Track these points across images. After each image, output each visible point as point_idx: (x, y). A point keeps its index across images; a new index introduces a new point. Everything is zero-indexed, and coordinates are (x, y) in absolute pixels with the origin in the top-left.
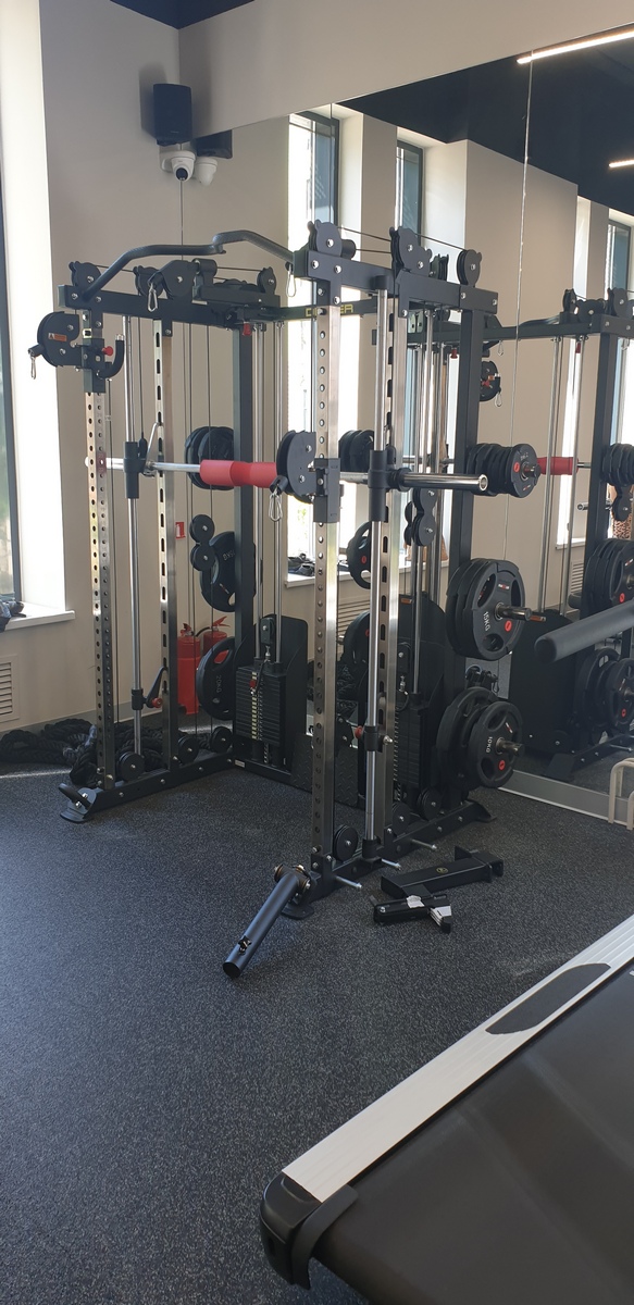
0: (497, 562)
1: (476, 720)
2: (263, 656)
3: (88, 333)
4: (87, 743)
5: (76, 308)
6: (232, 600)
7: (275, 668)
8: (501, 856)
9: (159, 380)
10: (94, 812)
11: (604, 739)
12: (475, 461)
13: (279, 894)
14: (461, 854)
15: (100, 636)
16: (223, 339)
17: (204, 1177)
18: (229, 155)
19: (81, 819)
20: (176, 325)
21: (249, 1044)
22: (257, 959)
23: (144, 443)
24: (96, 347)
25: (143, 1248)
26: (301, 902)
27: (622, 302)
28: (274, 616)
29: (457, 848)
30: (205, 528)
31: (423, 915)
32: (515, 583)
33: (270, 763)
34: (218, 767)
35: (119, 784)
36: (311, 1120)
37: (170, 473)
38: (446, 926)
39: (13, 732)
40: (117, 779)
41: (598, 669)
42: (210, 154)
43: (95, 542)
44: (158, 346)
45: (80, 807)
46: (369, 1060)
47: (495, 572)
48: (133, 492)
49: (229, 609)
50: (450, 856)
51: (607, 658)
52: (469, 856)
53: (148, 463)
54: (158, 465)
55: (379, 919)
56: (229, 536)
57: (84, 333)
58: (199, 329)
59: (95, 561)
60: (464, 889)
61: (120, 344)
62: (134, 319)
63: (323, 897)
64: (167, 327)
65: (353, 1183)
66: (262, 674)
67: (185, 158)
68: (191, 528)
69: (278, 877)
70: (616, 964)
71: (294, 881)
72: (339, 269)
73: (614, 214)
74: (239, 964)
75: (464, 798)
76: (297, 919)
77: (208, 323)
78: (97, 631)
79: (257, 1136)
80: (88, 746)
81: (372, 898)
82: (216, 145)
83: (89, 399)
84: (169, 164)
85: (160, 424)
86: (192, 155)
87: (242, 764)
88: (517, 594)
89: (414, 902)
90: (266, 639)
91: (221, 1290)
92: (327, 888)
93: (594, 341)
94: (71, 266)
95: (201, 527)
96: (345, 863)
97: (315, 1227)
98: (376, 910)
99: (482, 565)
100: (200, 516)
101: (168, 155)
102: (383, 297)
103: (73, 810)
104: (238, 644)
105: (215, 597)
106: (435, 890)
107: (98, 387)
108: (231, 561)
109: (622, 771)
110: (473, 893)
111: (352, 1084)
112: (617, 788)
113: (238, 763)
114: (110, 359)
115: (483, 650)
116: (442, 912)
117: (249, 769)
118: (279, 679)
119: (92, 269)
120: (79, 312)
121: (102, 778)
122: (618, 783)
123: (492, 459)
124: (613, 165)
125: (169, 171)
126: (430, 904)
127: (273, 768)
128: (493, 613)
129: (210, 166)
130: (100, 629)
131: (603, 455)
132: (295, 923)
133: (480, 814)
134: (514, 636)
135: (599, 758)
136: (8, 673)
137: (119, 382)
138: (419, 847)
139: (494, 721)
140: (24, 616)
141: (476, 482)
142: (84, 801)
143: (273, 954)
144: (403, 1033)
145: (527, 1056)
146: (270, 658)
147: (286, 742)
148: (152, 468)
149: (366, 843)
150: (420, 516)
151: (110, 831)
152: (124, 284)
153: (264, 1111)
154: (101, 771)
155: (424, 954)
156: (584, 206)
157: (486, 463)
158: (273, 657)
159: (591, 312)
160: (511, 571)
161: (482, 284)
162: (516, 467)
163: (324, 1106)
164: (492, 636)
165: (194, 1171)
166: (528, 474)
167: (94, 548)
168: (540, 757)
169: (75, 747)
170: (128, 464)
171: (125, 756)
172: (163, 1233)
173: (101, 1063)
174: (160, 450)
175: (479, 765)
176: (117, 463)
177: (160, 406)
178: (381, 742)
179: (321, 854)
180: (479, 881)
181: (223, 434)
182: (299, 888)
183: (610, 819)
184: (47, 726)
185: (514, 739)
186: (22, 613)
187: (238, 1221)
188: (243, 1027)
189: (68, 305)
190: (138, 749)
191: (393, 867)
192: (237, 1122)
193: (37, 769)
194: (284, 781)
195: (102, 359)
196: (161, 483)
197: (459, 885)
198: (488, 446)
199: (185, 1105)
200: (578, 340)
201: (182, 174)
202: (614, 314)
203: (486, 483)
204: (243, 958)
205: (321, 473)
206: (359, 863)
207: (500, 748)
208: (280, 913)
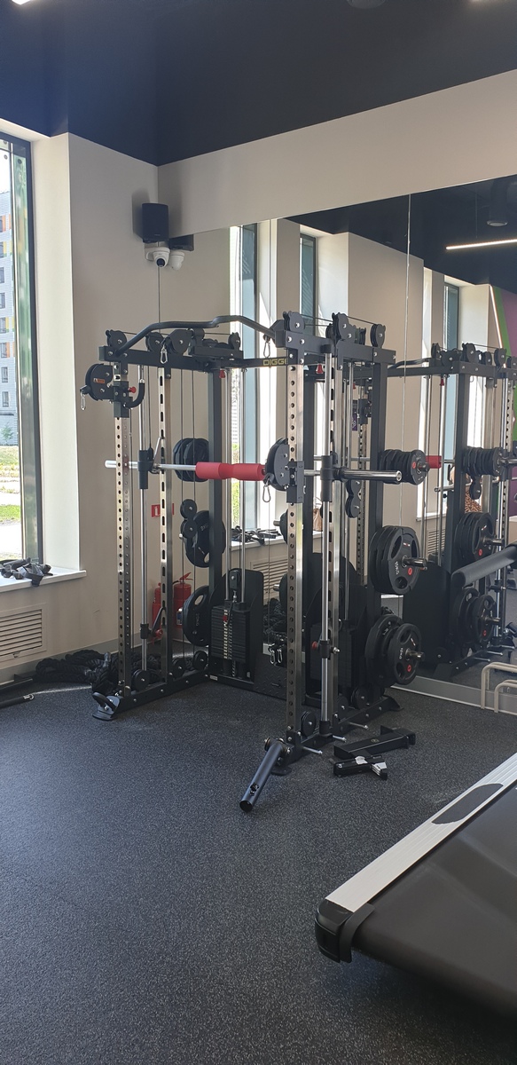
0: (402, 528)
1: (391, 637)
2: (231, 598)
3: (118, 378)
4: (105, 665)
5: (110, 361)
6: (207, 559)
7: (241, 606)
8: (412, 731)
9: (162, 408)
10: (119, 713)
11: (470, 653)
12: (385, 462)
13: (271, 757)
14: (385, 731)
15: (122, 586)
16: (203, 378)
17: (261, 922)
18: (191, 249)
19: (109, 717)
20: (173, 371)
21: (268, 849)
22: (260, 800)
23: (151, 451)
24: (123, 387)
25: (233, 959)
26: (283, 765)
27: (472, 352)
28: (240, 569)
29: (382, 727)
30: (191, 508)
31: (367, 769)
32: (414, 541)
33: (236, 676)
34: (198, 680)
35: (133, 693)
36: (321, 889)
37: (169, 471)
38: (384, 775)
39: (45, 659)
40: (132, 689)
41: (466, 603)
42: (179, 248)
43: (120, 519)
44: (161, 385)
45: (108, 709)
46: (350, 855)
47: (401, 534)
48: (144, 485)
49: (204, 565)
50: (378, 732)
51: (470, 595)
52: (392, 731)
53: (155, 465)
54: (161, 466)
55: (337, 773)
56: (206, 513)
57: (115, 377)
58: (187, 373)
59: (121, 533)
60: (390, 753)
61: (142, 386)
62: (145, 367)
63: (295, 761)
64: (167, 372)
65: (371, 902)
66: (231, 610)
67: (163, 252)
68: (181, 508)
69: (267, 746)
70: (506, 784)
71: (280, 748)
72: (303, 342)
73: (448, 279)
74: (251, 801)
75: (382, 695)
76: (281, 775)
77: (193, 369)
78: (121, 582)
79: (289, 898)
80: (106, 667)
81: (331, 760)
82: (184, 243)
83: (118, 422)
84: (151, 255)
85: (163, 437)
86: (168, 250)
87: (216, 678)
88: (414, 551)
89: (360, 761)
90: (234, 585)
91: (289, 977)
92: (299, 755)
93: (453, 379)
94: (107, 333)
95: (188, 507)
96: (309, 738)
97: (352, 925)
98: (335, 767)
99: (391, 530)
100: (187, 500)
101: (151, 250)
102: (329, 358)
103: (101, 711)
104: (212, 591)
105: (195, 558)
106: (374, 753)
107: (124, 413)
108: (207, 531)
109: (488, 672)
110: (398, 755)
111: (342, 868)
112: (486, 684)
113: (212, 677)
114: (134, 396)
115: (395, 588)
116: (380, 766)
117: (221, 681)
118: (245, 614)
119: (121, 335)
120: (112, 364)
121: (122, 688)
122: (486, 680)
123: (397, 460)
124: (448, 248)
125: (151, 260)
126: (371, 762)
127: (239, 679)
128: (400, 563)
129: (180, 256)
130: (123, 580)
131: (463, 455)
132: (281, 778)
133: (392, 706)
134: (414, 578)
135: (467, 667)
136: (39, 617)
137: (137, 411)
138: (355, 727)
139: (403, 638)
140: (52, 575)
141: (394, 476)
142: (111, 705)
143: (270, 796)
144: (369, 838)
145: (461, 835)
146: (237, 599)
147: (249, 660)
148: (157, 468)
149: (322, 723)
150: (351, 497)
151: (131, 725)
152: (142, 346)
153: (289, 885)
154: (122, 683)
155: (372, 793)
156: (428, 273)
157: (393, 462)
158: (239, 599)
159: (451, 359)
160: (410, 533)
161: (387, 345)
162: (414, 465)
163: (328, 881)
164: (400, 578)
165: (253, 919)
166: (421, 469)
167: (120, 524)
168: (428, 668)
169: (93, 669)
170: (141, 465)
171: (137, 673)
172: (244, 951)
173: (173, 864)
174: (163, 455)
175: (395, 667)
176: (135, 465)
177: (163, 425)
178: (332, 651)
179: (294, 731)
180: (400, 748)
181: (201, 443)
182: (283, 753)
183: (483, 707)
184: (67, 656)
185: (416, 649)
186: (50, 572)
187: (290, 943)
188: (262, 840)
189: (106, 360)
190: (144, 667)
191: (341, 741)
192: (273, 892)
193: (65, 687)
194: (249, 689)
195: (127, 395)
196: (162, 478)
197: (387, 751)
198: (393, 451)
199: (237, 884)
200: (442, 377)
201: (161, 262)
202: (467, 361)
203: (401, 477)
204: (253, 798)
205: (292, 471)
206: (317, 738)
207: (408, 656)
208: (271, 773)
